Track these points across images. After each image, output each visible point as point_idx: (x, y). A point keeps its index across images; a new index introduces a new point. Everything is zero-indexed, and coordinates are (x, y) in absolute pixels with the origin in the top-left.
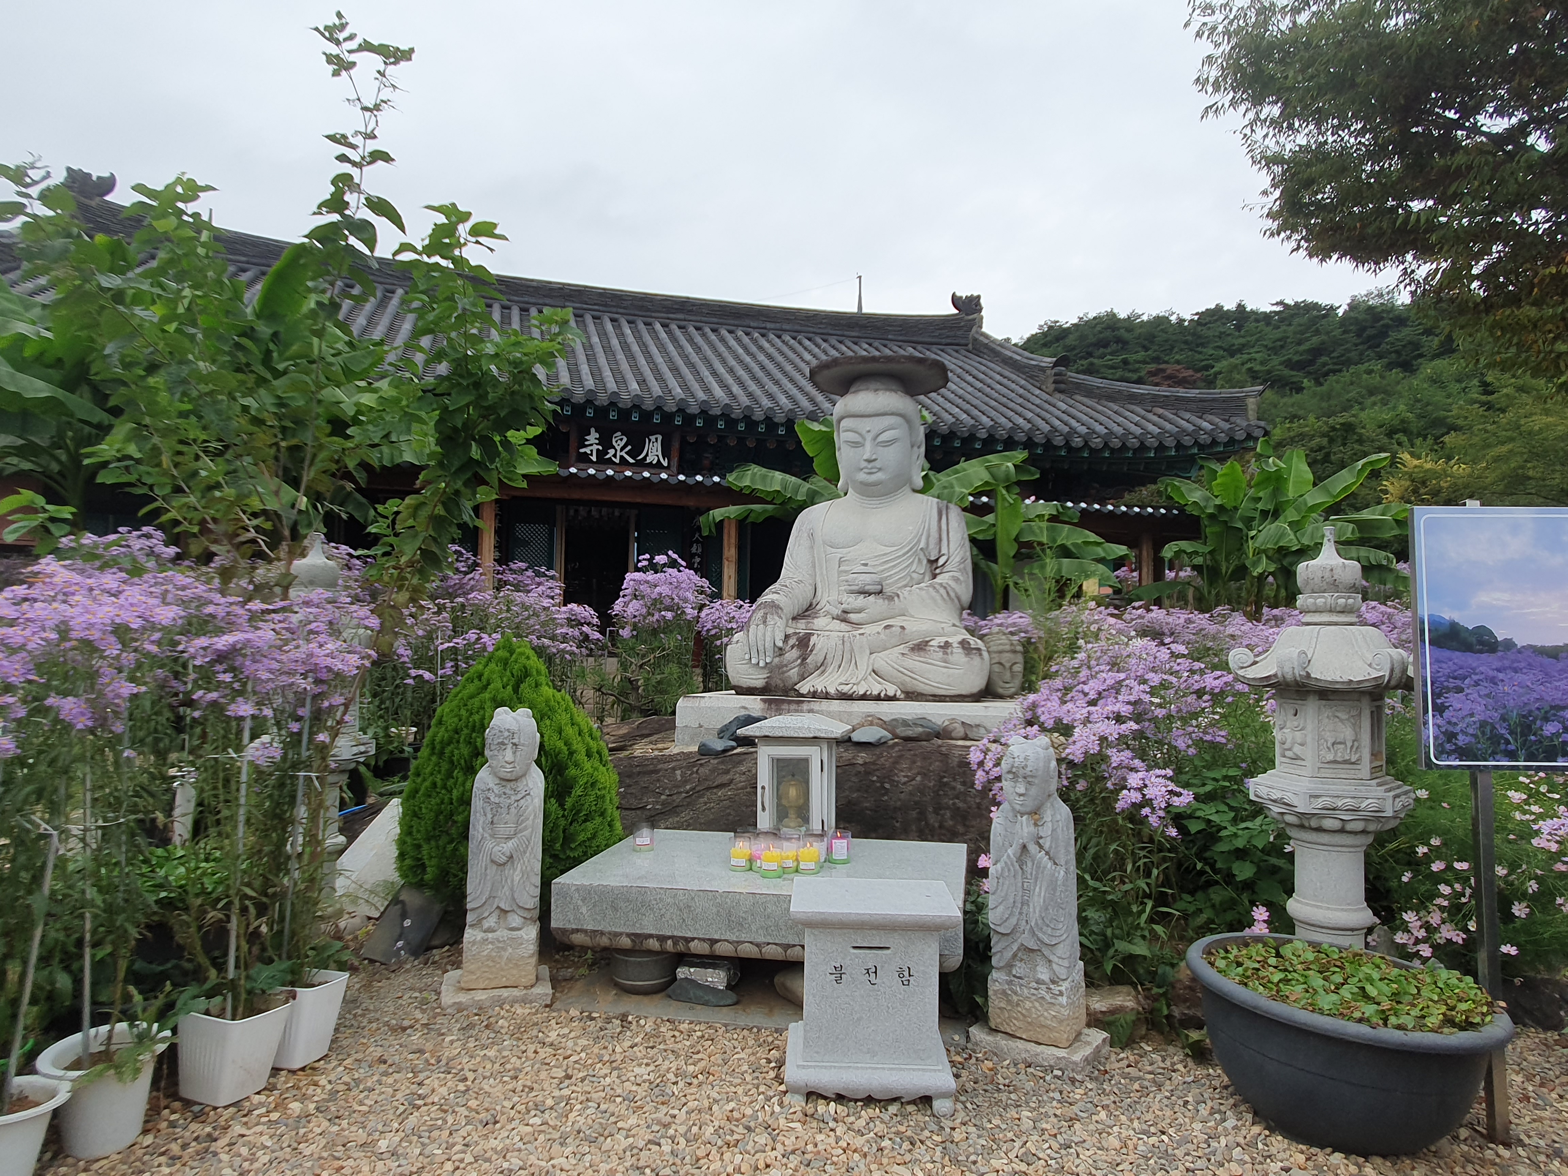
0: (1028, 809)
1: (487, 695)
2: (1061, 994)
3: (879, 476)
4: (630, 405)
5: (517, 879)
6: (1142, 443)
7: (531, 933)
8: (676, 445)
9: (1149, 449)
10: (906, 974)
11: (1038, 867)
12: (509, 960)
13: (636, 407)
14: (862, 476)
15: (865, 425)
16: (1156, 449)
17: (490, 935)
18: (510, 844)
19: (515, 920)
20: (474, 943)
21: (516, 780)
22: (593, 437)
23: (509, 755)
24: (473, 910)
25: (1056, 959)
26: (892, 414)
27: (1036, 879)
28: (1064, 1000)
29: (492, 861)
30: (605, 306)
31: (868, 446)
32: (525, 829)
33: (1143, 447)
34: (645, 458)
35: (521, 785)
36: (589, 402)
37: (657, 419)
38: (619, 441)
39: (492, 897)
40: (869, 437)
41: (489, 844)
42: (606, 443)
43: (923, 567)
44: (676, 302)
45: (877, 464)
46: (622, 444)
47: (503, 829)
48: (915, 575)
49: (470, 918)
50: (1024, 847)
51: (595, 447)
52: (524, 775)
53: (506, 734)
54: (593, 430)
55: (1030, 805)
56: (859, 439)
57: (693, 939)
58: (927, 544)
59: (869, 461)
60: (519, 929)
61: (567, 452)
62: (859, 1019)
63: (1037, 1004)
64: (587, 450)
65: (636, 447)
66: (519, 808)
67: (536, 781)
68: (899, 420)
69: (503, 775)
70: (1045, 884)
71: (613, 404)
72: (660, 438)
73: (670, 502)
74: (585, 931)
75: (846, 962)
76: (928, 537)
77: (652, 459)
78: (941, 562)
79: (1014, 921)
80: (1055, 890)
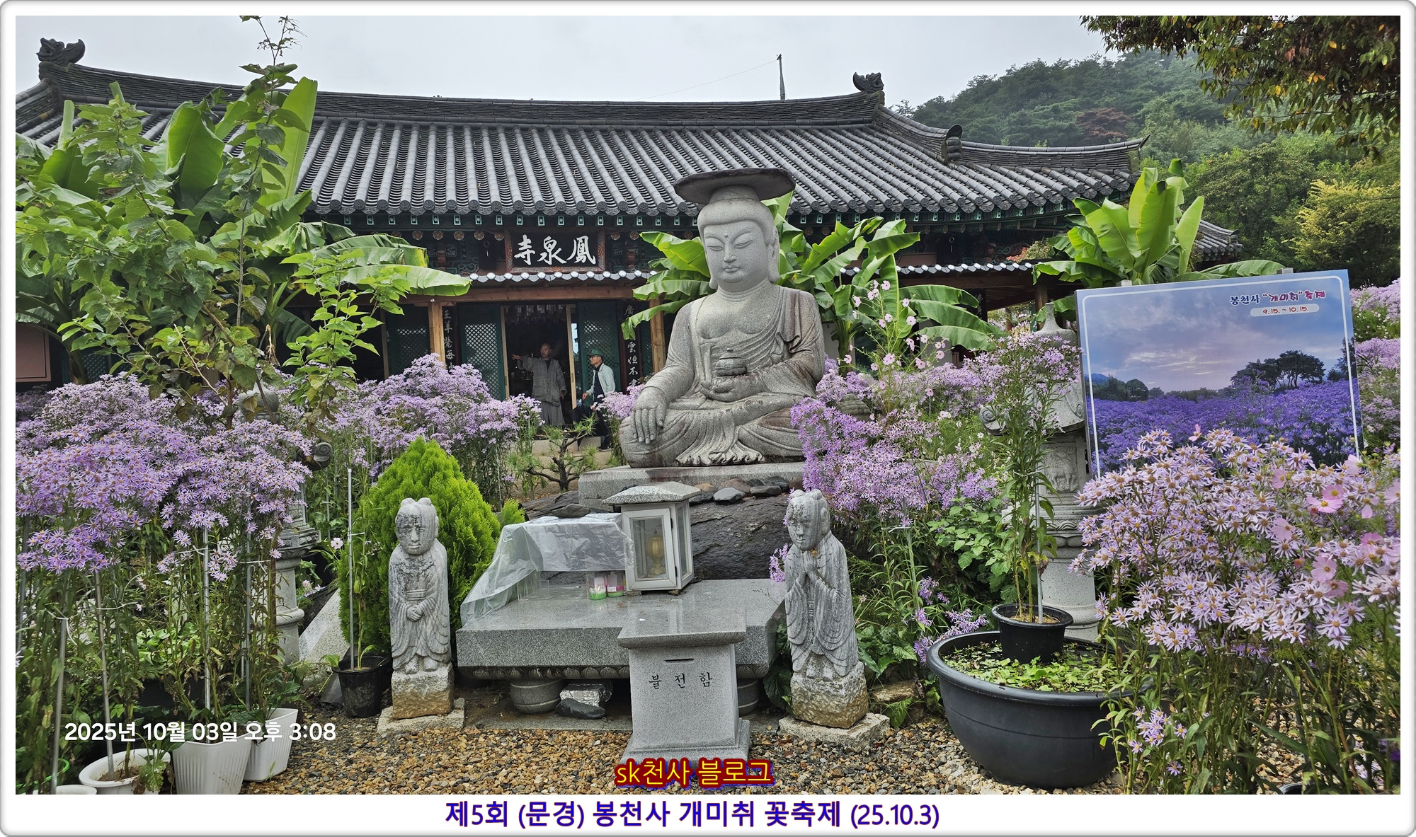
0: (807, 546)
1: (399, 491)
2: (841, 687)
3: (740, 273)
4: (555, 212)
5: (429, 631)
6: (1030, 203)
7: (443, 673)
8: (602, 244)
9: (1037, 208)
10: (707, 678)
11: (817, 591)
12: (427, 695)
13: (561, 213)
14: (725, 275)
15: (724, 231)
16: (1044, 207)
17: (412, 676)
18: (422, 605)
19: (430, 663)
20: (399, 683)
21: (422, 554)
22: (526, 243)
23: (414, 536)
24: (397, 657)
25: (835, 661)
26: (745, 220)
27: (817, 600)
28: (843, 692)
29: (408, 619)
30: (532, 117)
31: (727, 249)
32: (432, 592)
33: (1032, 207)
34: (574, 258)
35: (426, 557)
36: (518, 212)
37: (581, 222)
38: (550, 244)
39: (410, 647)
40: (727, 242)
41: (404, 606)
42: (538, 247)
43: (780, 349)
44: (597, 108)
45: (736, 264)
46: (553, 247)
47: (414, 593)
48: (775, 356)
49: (395, 664)
50: (807, 576)
51: (528, 252)
52: (429, 550)
53: (410, 519)
54: (525, 237)
55: (807, 542)
56: (719, 244)
57: (565, 667)
58: (783, 328)
59: (729, 262)
60: (434, 670)
61: (504, 257)
62: (674, 714)
63: (825, 697)
64: (522, 255)
65: (566, 249)
66: (425, 576)
67: (439, 553)
68: (752, 224)
69: (410, 551)
70: (823, 604)
71: (539, 212)
72: (586, 238)
73: (599, 297)
74: (484, 668)
75: (661, 673)
76: (784, 321)
77: (581, 258)
78: (796, 343)
79: (804, 634)
80: (830, 607)
